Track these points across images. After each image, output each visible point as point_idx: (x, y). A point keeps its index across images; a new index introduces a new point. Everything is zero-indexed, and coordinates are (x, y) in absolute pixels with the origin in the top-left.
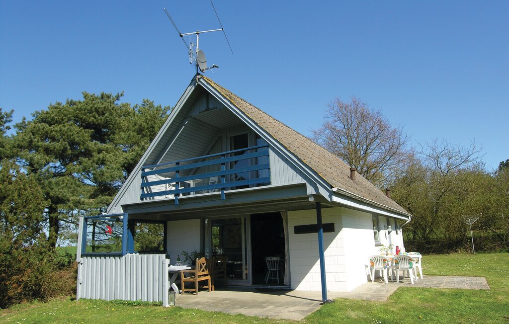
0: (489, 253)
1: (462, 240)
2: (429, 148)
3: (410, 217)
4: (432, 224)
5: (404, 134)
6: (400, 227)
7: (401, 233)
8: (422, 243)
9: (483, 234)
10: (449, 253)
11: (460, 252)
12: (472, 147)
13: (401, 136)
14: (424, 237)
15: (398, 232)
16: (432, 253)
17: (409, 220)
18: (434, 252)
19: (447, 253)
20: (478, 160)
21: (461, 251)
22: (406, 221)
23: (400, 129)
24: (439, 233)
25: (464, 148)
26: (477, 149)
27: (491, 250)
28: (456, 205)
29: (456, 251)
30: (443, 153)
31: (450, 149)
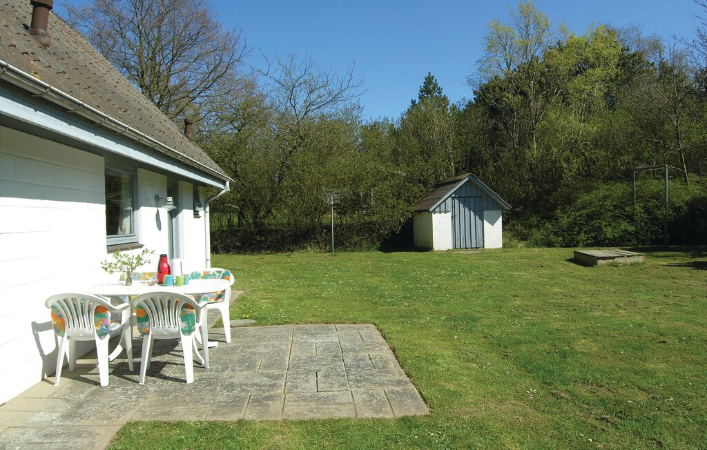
0: (352, 251)
1: (314, 229)
2: (280, 68)
3: (228, 183)
4: (271, 201)
5: (241, 41)
6: (206, 202)
7: (208, 215)
8: (251, 233)
9: (346, 220)
10: (292, 251)
11: (309, 249)
12: (348, 77)
13: (237, 46)
14: (255, 223)
15: (201, 213)
16: (266, 250)
17: (226, 189)
18: (269, 248)
19: (289, 250)
20: (354, 100)
21: (311, 247)
22: (219, 190)
23: (237, 33)
24: (280, 217)
25: (335, 76)
26: (355, 81)
27: (356, 246)
28: (313, 170)
29: (304, 248)
30: (302, 80)
31: (316, 74)
